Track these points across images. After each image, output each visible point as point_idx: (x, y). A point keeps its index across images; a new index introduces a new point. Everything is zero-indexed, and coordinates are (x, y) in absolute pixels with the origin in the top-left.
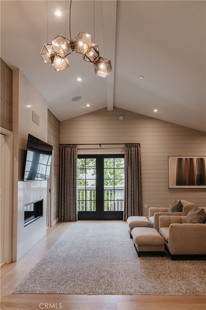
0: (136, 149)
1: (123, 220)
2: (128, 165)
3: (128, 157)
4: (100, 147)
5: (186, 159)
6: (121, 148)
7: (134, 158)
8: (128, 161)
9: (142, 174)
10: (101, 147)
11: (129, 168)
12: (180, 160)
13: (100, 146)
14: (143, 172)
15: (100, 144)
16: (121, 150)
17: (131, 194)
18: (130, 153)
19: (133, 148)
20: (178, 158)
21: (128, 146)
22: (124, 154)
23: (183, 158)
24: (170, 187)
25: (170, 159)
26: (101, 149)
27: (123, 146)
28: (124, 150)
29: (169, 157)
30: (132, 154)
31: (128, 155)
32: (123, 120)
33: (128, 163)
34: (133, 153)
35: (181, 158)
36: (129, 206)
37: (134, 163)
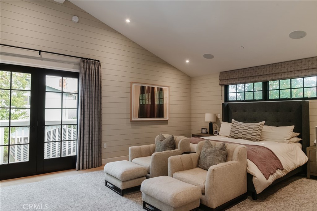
0: (96, 68)
1: (76, 168)
2: (85, 88)
3: (85, 77)
4: (39, 56)
5: (149, 87)
6: (74, 63)
7: (93, 80)
8: (85, 83)
9: (102, 103)
10: (41, 56)
11: (86, 93)
12: (143, 88)
13: (40, 54)
14: (104, 100)
15: (40, 51)
16: (73, 66)
17: (88, 131)
18: (88, 72)
19: (92, 66)
20: (141, 86)
21: (86, 62)
22: (79, 73)
23: (145, 86)
24: (132, 120)
25: (133, 85)
26: (42, 59)
27: (78, 60)
28: (77, 66)
29: (132, 83)
30: (91, 74)
31: (86, 74)
32: (78, 22)
33: (85, 86)
34: (92, 72)
35: (144, 86)
36: (85, 148)
37: (93, 87)
